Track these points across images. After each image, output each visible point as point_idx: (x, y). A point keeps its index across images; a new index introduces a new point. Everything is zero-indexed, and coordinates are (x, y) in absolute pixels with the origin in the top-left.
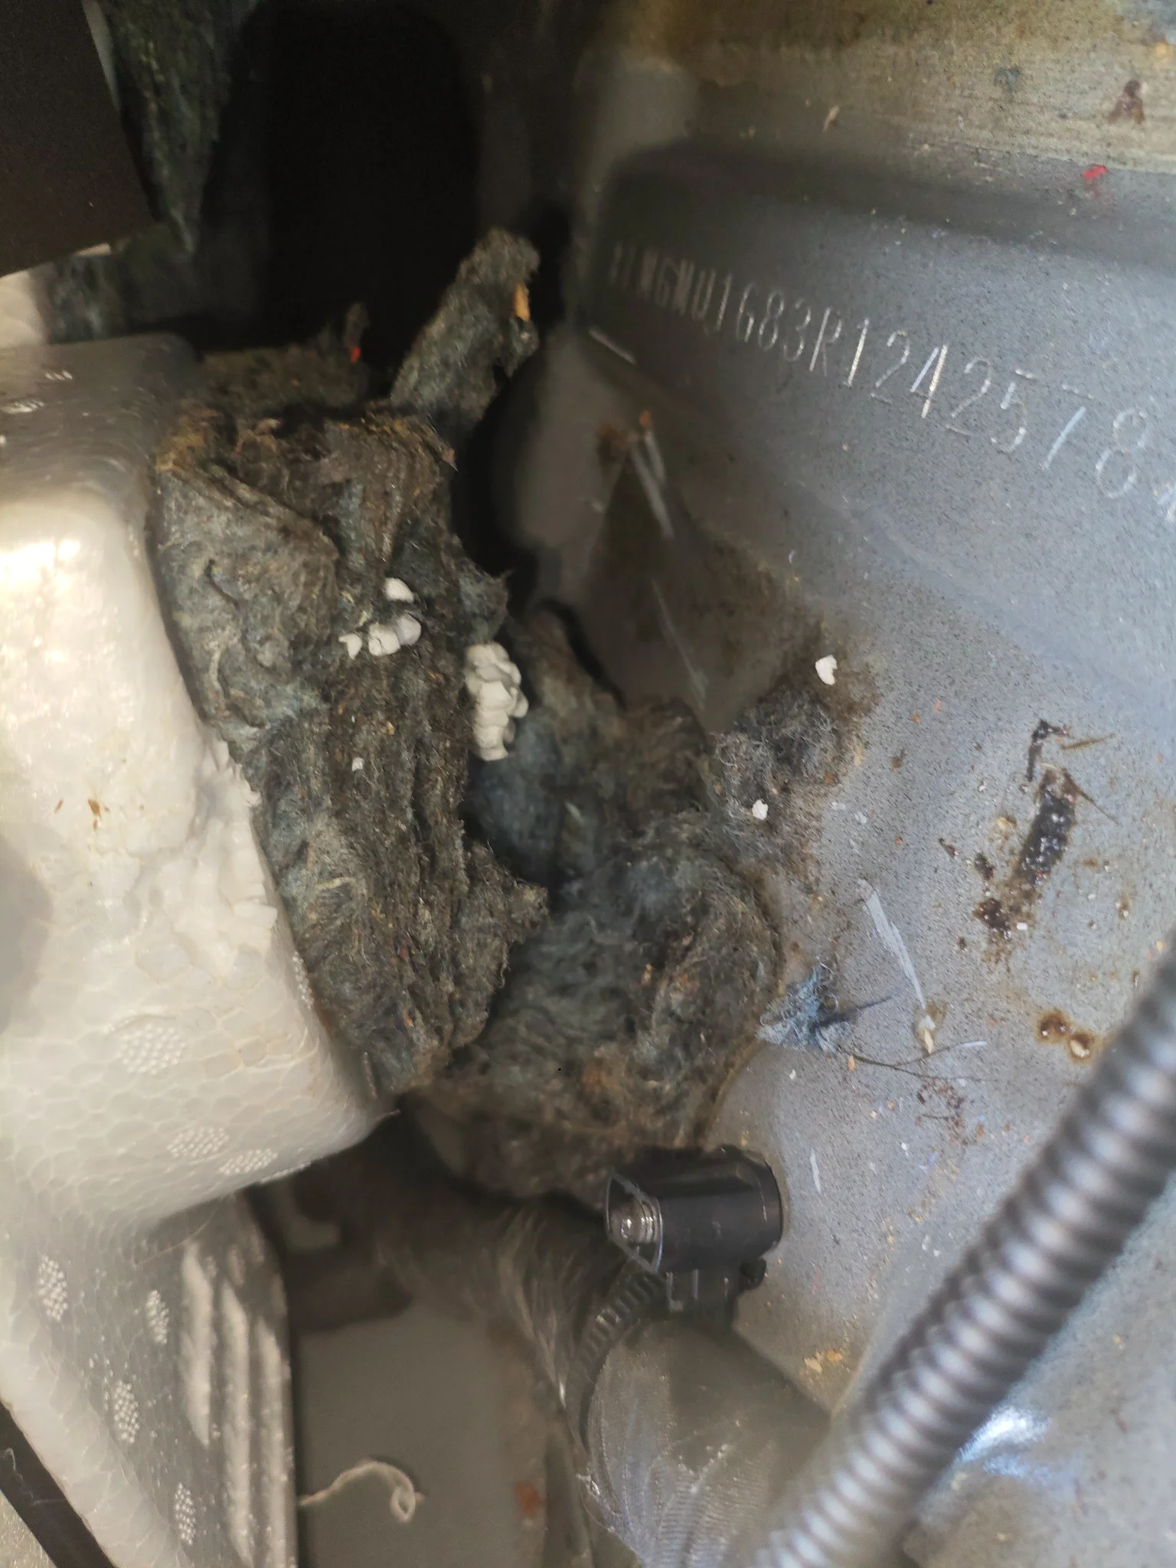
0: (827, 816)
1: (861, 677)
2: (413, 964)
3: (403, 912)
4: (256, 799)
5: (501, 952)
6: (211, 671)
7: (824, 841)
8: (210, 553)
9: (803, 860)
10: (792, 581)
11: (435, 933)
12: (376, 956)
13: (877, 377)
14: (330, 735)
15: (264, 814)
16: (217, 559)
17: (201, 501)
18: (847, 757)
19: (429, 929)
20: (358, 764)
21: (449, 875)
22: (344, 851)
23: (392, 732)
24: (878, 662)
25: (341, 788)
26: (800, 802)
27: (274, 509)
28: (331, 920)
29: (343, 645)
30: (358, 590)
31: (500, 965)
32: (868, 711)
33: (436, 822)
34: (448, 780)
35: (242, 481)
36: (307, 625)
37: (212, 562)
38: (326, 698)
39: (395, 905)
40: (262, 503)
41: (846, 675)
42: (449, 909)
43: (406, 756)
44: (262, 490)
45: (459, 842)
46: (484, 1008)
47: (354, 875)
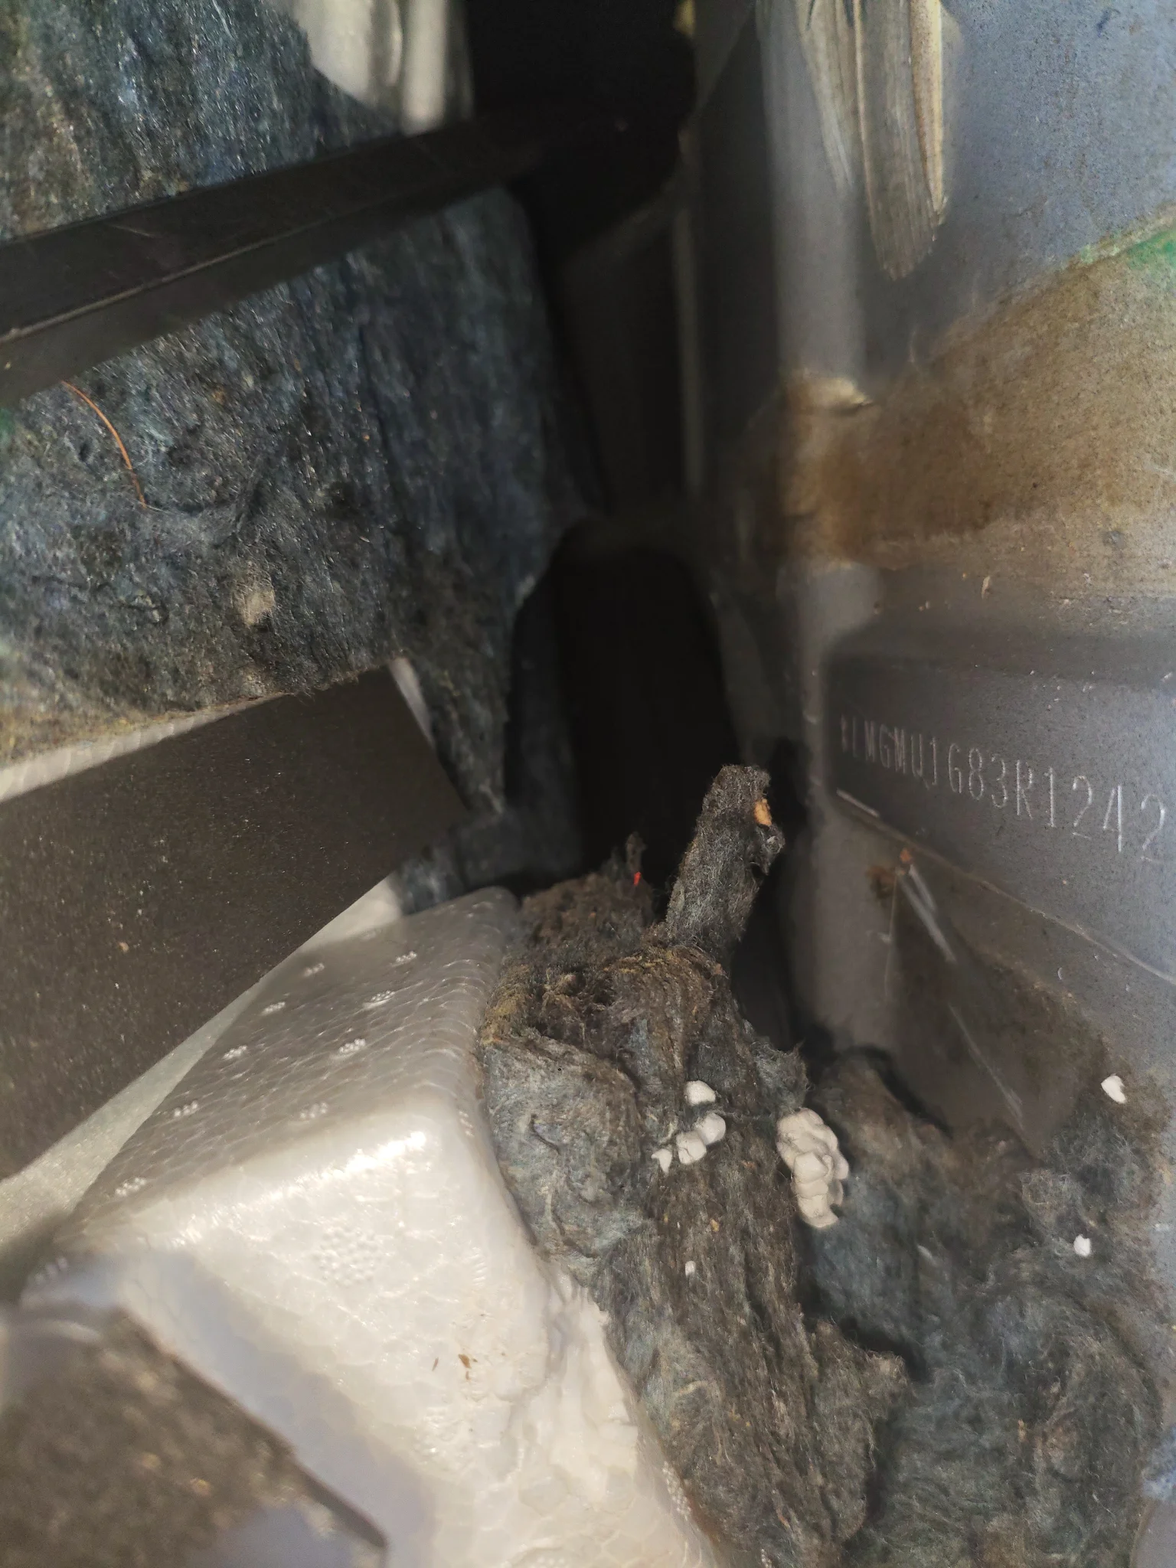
0: (1155, 1240)
1: (1148, 1091)
2: (778, 1461)
3: (758, 1409)
4: (605, 1318)
5: (866, 1433)
6: (546, 1214)
7: (1161, 1266)
8: (532, 1108)
9: (1147, 1287)
10: (1068, 998)
11: (793, 1425)
12: (740, 1459)
13: (1074, 818)
14: (661, 1246)
15: (615, 1330)
16: (537, 1113)
17: (518, 1066)
18: (1156, 1175)
19: (786, 1421)
20: (690, 1268)
21: (797, 1362)
22: (691, 1356)
23: (716, 1229)
24: (1161, 1074)
25: (679, 1294)
26: (1125, 1229)
27: (579, 1056)
28: (693, 1425)
29: (656, 1161)
30: (660, 1110)
31: (867, 1447)
32: (1164, 1126)
33: (775, 1310)
34: (778, 1265)
35: (551, 1037)
36: (619, 1155)
37: (534, 1116)
38: (649, 1214)
39: (749, 1404)
40: (567, 1052)
41: (1135, 1091)
42: (802, 1399)
43: (734, 1250)
44: (566, 1041)
45: (800, 1327)
46: (859, 1496)
47: (706, 1379)
